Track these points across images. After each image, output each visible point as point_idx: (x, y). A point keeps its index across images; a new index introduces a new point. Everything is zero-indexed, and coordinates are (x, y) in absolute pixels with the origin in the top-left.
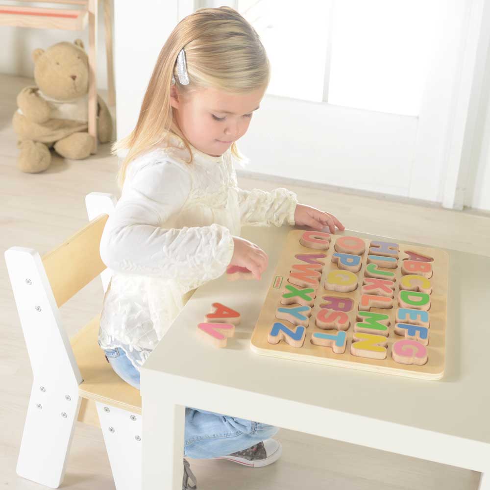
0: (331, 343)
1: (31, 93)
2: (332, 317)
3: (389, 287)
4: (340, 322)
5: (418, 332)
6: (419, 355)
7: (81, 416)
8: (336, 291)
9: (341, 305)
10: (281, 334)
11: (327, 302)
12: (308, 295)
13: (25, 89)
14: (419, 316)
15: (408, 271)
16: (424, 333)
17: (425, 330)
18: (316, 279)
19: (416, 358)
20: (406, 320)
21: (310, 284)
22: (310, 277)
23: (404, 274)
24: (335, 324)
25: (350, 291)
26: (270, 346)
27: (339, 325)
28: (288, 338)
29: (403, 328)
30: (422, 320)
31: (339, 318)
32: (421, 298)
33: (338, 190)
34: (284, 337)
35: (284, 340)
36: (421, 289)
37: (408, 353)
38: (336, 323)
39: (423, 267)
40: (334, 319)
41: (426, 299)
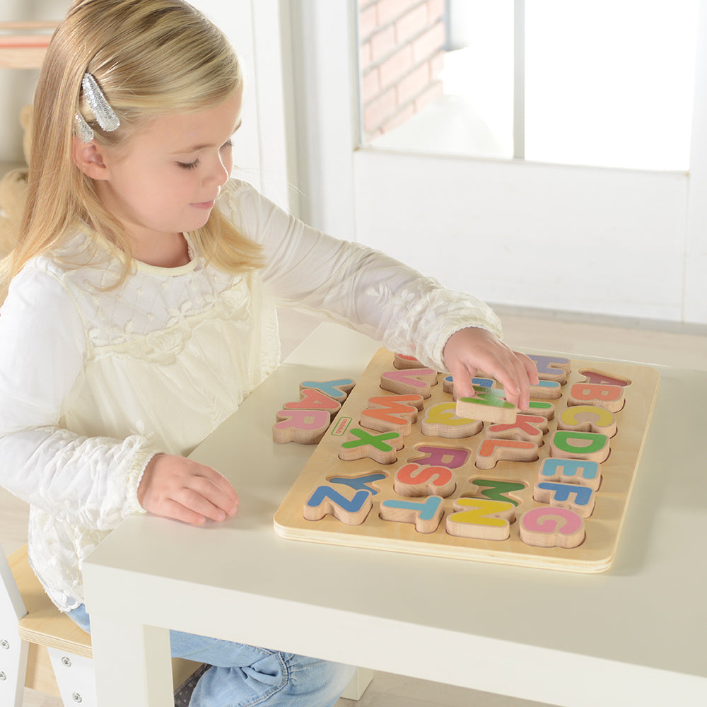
0: (413, 516)
1: (18, 180)
2: (424, 476)
3: (537, 426)
4: (435, 483)
5: (573, 496)
6: (567, 530)
7: (29, 678)
8: (441, 437)
9: (447, 459)
10: (327, 503)
11: (422, 455)
12: (388, 442)
13: (9, 174)
14: (581, 470)
15: (576, 401)
16: (584, 495)
17: (589, 491)
18: (408, 417)
19: (560, 535)
20: (556, 477)
21: (395, 426)
22: (397, 415)
23: (570, 404)
24: (427, 486)
25: (467, 437)
26: (308, 523)
27: (434, 488)
28: (339, 511)
29: (547, 489)
30: (585, 476)
31: (436, 476)
32: (591, 442)
33: (554, 315)
34: (332, 509)
35: (333, 514)
36: (595, 427)
37: (548, 528)
38: (430, 485)
39: (605, 393)
40: (427, 479)
41: (599, 443)
